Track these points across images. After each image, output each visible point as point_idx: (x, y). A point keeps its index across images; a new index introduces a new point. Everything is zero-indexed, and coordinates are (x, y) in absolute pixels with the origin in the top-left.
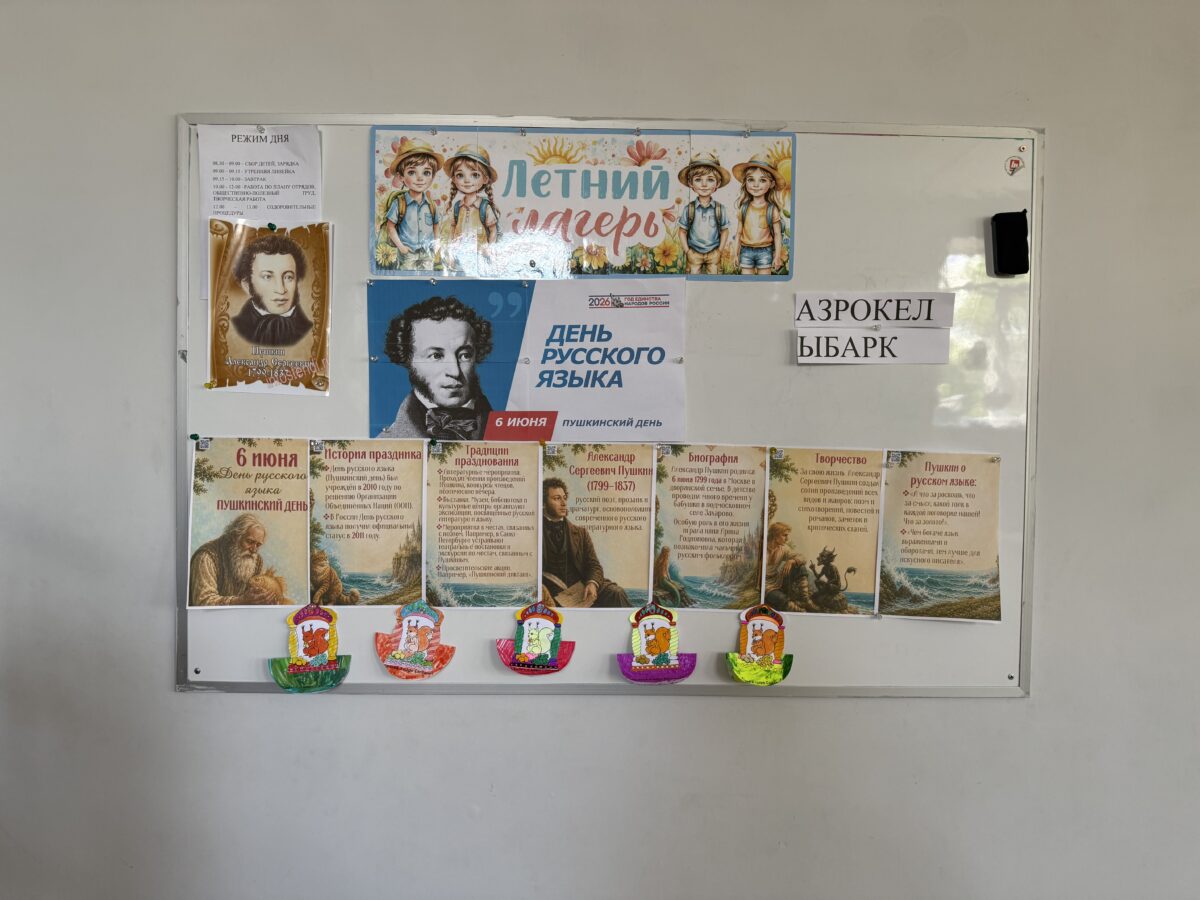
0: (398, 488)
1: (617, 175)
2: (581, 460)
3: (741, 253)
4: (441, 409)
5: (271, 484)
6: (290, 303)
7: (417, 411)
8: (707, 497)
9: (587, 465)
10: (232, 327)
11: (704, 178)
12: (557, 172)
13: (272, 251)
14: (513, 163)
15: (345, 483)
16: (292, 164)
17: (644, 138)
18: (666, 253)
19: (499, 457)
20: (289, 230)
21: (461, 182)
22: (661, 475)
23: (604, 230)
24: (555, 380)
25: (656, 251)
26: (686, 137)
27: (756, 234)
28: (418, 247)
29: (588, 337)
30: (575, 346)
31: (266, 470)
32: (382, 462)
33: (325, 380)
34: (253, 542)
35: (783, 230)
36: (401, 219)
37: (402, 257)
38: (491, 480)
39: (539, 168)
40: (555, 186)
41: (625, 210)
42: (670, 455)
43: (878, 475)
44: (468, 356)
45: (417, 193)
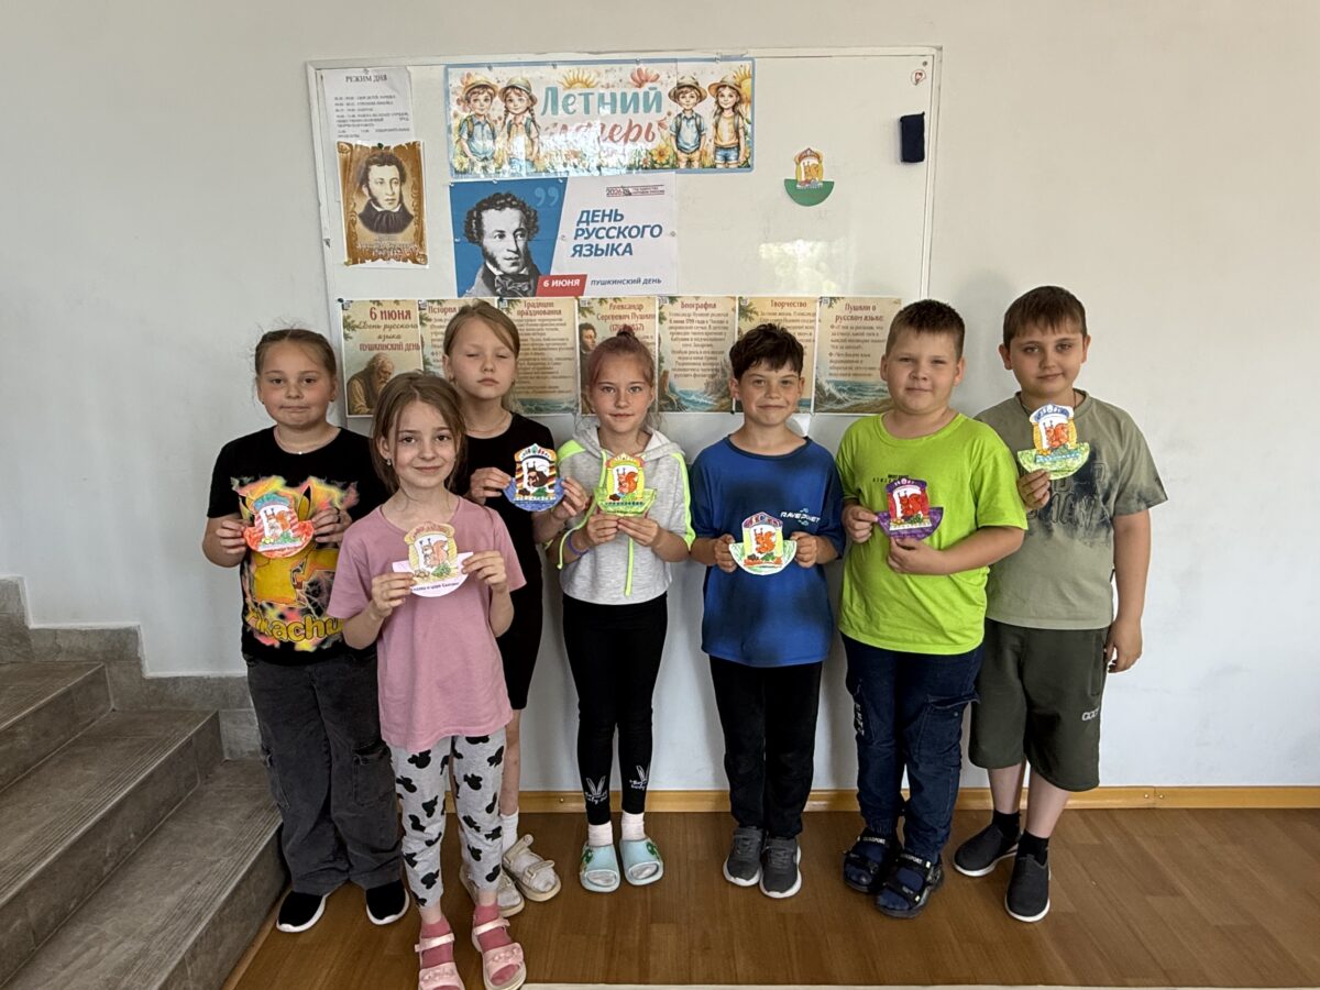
1: (624, 95)
2: (605, 310)
3: (715, 152)
4: (505, 275)
5: (394, 332)
6: (397, 202)
7: (488, 276)
8: (694, 334)
9: (609, 313)
10: (359, 220)
11: (688, 95)
12: (580, 94)
13: (382, 164)
14: (548, 89)
16: (391, 97)
17: (643, 67)
18: (661, 154)
19: (547, 309)
20: (392, 147)
21: (511, 105)
22: (662, 318)
23: (616, 138)
24: (584, 252)
25: (653, 153)
26: (674, 64)
27: (727, 138)
28: (483, 156)
29: (607, 219)
30: (598, 226)
31: (390, 322)
33: (424, 256)
34: (386, 372)
35: (746, 134)
36: (470, 135)
37: (473, 164)
38: (542, 325)
39: (567, 92)
40: (579, 105)
41: (631, 122)
42: (668, 304)
43: (814, 314)
44: (522, 236)
45: (481, 115)
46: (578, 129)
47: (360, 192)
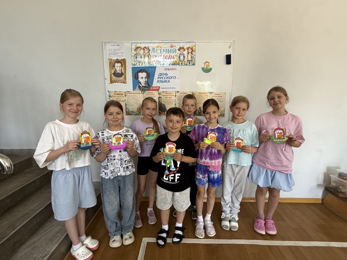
0: (137, 98)
1: (168, 49)
2: (164, 94)
3: (187, 62)
4: (143, 86)
5: (119, 98)
6: (120, 71)
7: (139, 87)
10: (112, 75)
11: (182, 50)
12: (159, 49)
13: (118, 63)
14: (153, 48)
15: (130, 98)
16: (120, 49)
17: (172, 44)
18: (176, 62)
19: (152, 93)
21: (145, 51)
22: (176, 96)
23: (167, 58)
24: (160, 82)
25: (174, 61)
26: (179, 43)
27: (190, 59)
28: (139, 62)
29: (164, 75)
30: (162, 76)
31: (118, 96)
32: (135, 94)
33: (126, 82)
35: (194, 58)
36: (136, 57)
37: (137, 63)
39: (157, 49)
40: (159, 51)
41: (170, 55)
42: (177, 93)
43: (208, 96)
44: (147, 78)
45: (138, 53)
46: (159, 56)
47: (113, 69)
